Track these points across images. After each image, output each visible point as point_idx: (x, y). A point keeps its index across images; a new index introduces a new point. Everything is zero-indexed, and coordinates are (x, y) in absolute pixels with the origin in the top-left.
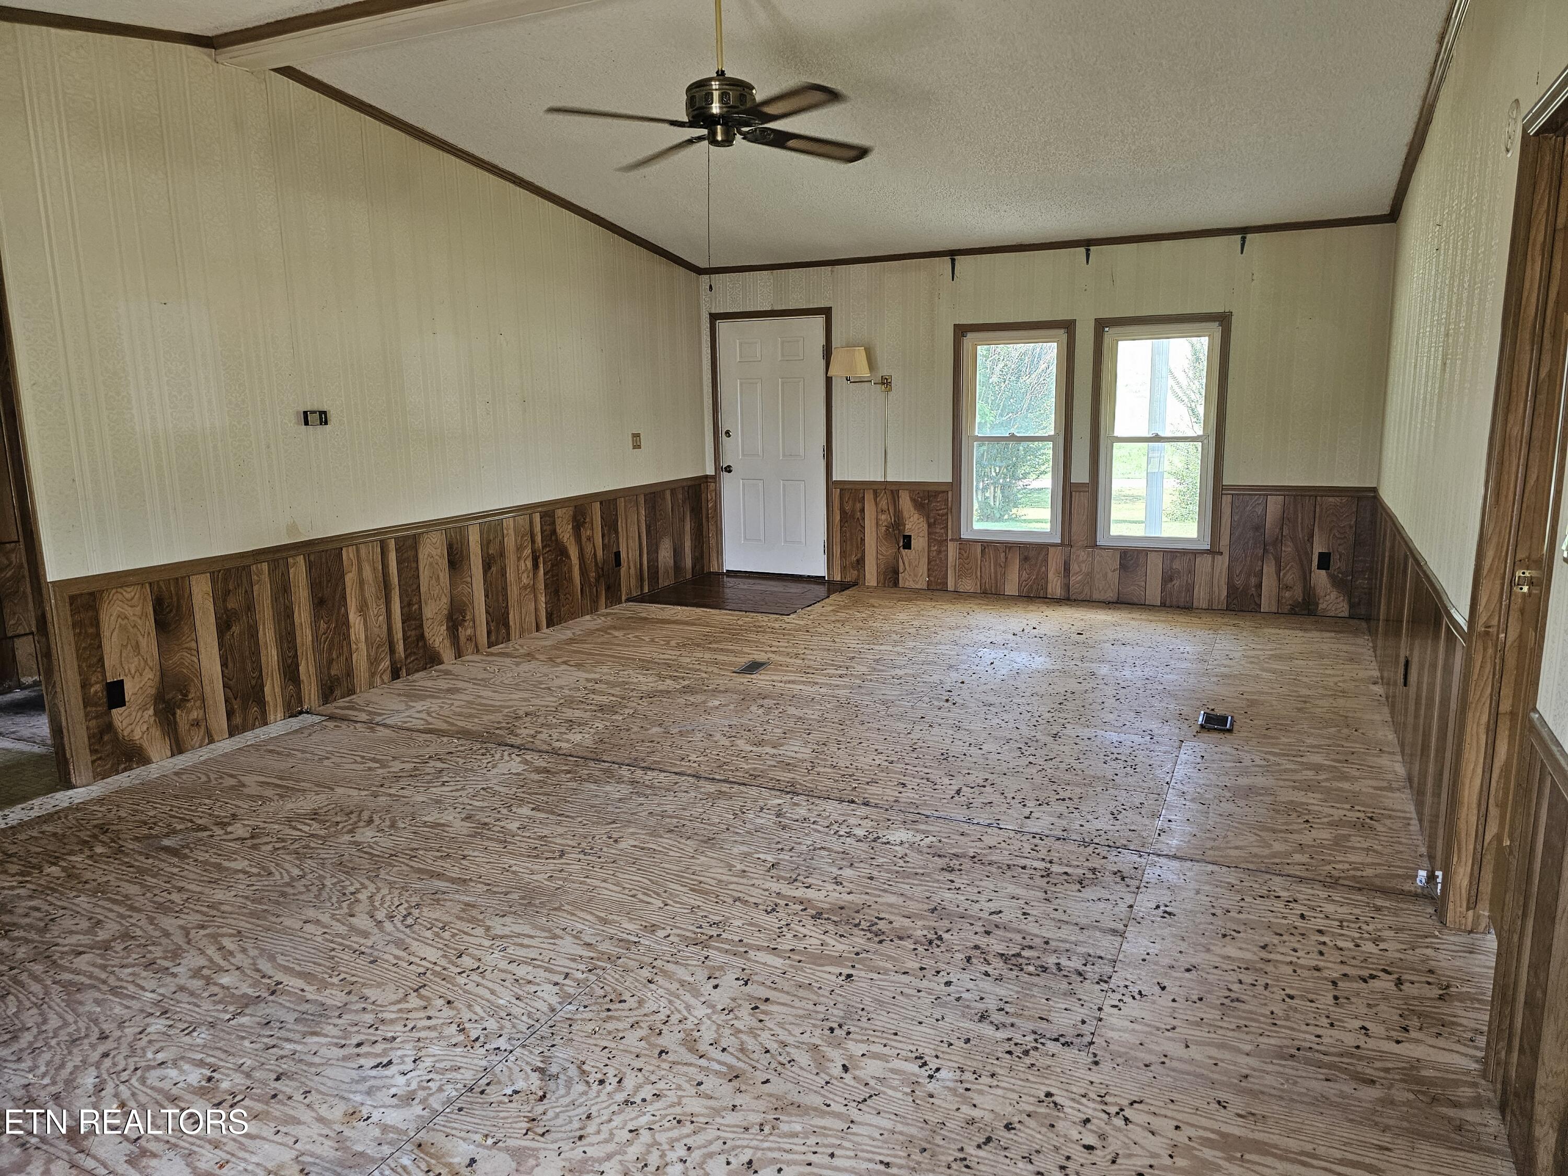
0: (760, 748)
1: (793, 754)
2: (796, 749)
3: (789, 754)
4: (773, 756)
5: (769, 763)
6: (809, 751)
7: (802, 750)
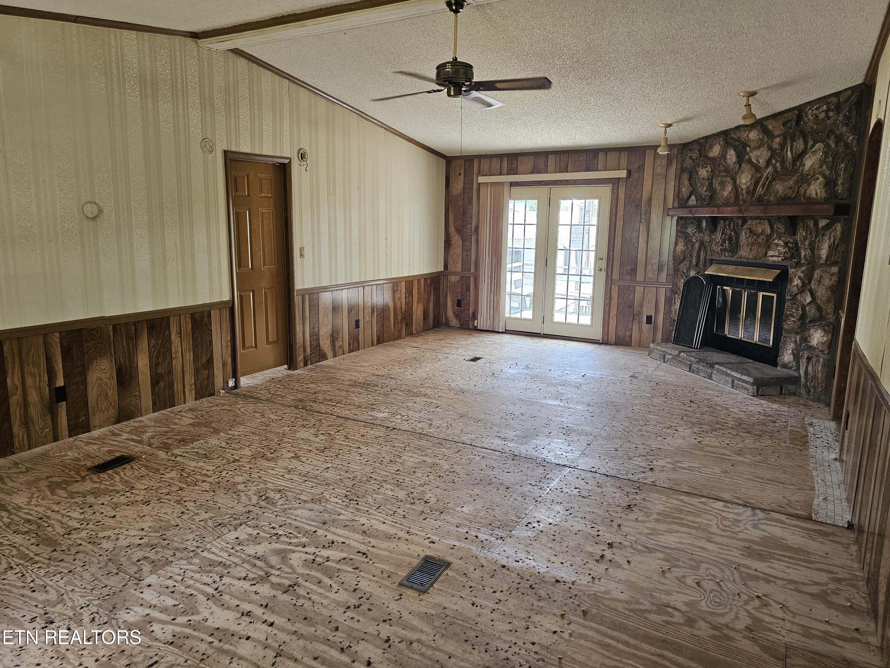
0: (434, 461)
1: (414, 455)
2: (411, 459)
3: (417, 456)
4: (426, 455)
5: (430, 451)
6: (403, 458)
7: (406, 458)
